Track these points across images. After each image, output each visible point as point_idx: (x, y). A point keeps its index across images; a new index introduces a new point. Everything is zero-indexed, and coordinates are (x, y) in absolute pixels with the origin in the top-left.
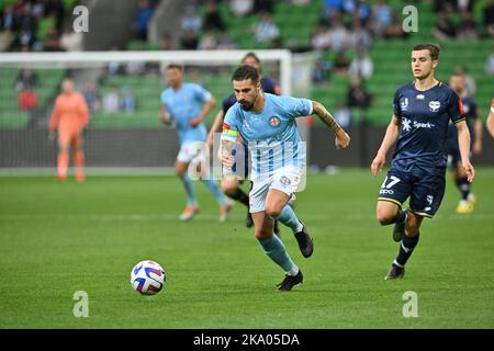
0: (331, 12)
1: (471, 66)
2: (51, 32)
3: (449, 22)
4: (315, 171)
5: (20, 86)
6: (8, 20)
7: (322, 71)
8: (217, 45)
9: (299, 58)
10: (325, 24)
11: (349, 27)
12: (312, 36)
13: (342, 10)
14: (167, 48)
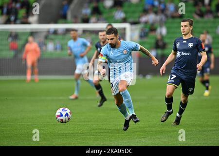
0: (148, 6)
1: (210, 30)
2: (24, 15)
3: (200, 11)
4: (141, 77)
5: (10, 40)
6: (5, 10)
7: (144, 33)
8: (98, 21)
9: (134, 27)
10: (146, 12)
11: (156, 13)
12: (140, 17)
13: (153, 6)
14: (75, 22)
